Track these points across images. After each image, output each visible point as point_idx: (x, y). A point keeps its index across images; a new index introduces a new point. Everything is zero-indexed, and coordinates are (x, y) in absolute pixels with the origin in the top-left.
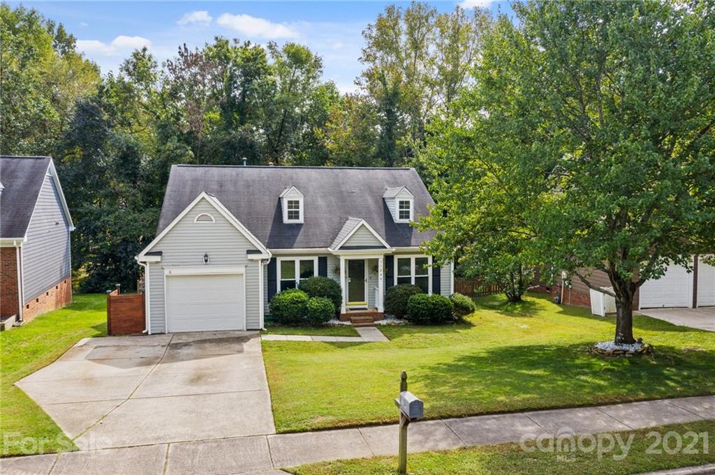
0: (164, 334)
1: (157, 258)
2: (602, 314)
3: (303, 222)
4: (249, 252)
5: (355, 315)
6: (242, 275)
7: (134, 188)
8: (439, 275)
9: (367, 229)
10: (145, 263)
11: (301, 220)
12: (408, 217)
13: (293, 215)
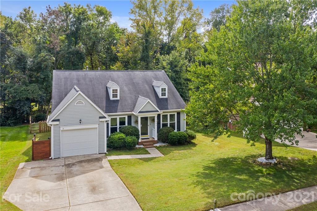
0: (60, 158)
1: (58, 123)
3: (119, 99)
4: (100, 118)
5: (145, 142)
6: (97, 128)
7: (24, 74)
8: (180, 122)
9: (150, 103)
10: (51, 125)
11: (118, 98)
12: (165, 95)
13: (115, 96)
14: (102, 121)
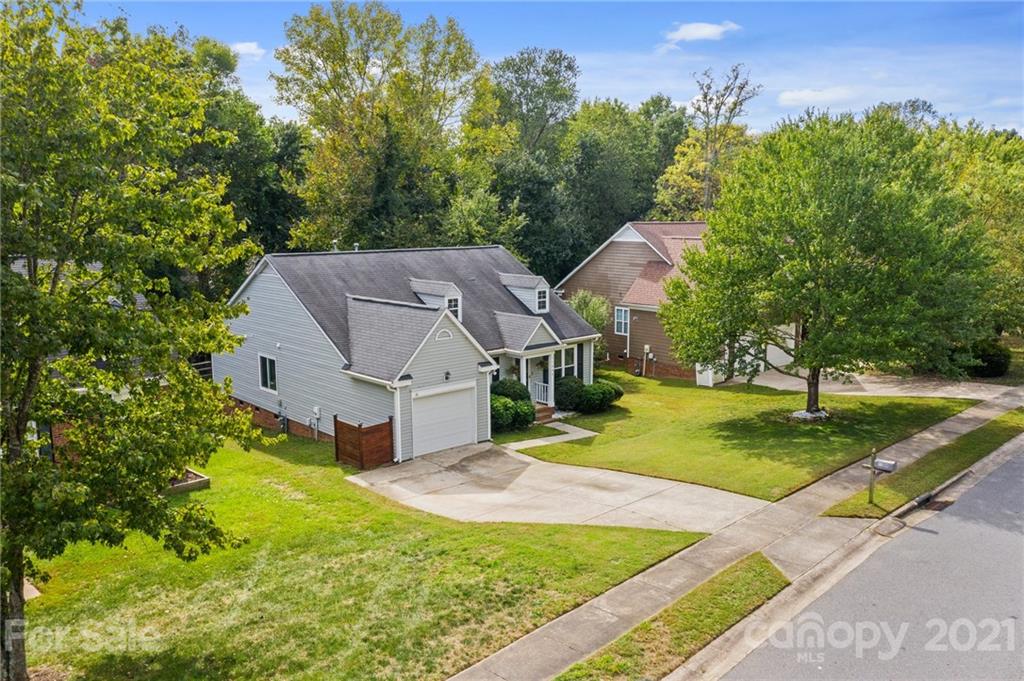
0: (413, 459)
1: (407, 382)
2: (711, 385)
4: (481, 365)
8: (582, 363)
10: (396, 388)
12: (544, 307)
14: (482, 373)
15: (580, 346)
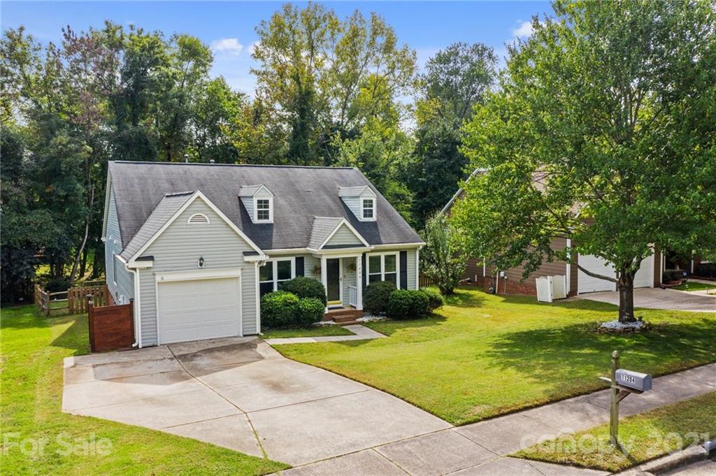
0: (157, 346)
1: (149, 264)
2: (550, 301)
3: (272, 222)
4: (246, 254)
5: (337, 314)
6: (237, 278)
8: (406, 272)
9: (348, 228)
10: (135, 269)
11: (271, 220)
12: (371, 216)
13: (263, 215)
14: (248, 262)
15: (403, 254)
